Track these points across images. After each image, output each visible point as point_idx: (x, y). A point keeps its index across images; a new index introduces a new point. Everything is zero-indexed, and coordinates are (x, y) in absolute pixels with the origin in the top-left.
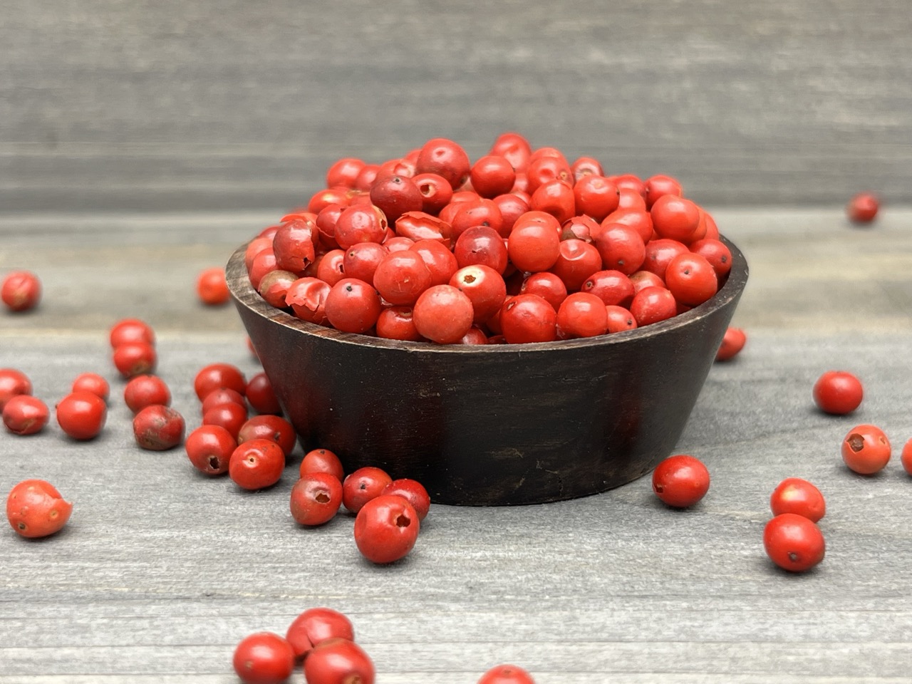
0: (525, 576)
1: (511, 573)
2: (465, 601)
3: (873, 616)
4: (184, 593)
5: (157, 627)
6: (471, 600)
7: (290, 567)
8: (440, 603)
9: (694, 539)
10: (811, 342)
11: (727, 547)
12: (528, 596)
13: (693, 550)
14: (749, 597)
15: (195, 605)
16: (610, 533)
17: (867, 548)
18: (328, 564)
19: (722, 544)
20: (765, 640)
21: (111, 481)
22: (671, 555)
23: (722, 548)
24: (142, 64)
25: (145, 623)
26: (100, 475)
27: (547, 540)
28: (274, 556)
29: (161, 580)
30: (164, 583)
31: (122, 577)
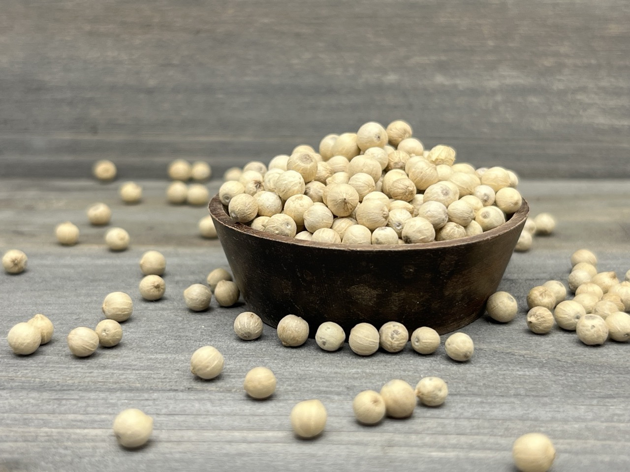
2: (343, 395)
3: (595, 408)
4: (173, 388)
5: (158, 405)
6: (348, 394)
7: (239, 375)
8: (328, 396)
9: (488, 365)
11: (508, 370)
13: (487, 371)
14: (519, 396)
15: (181, 394)
17: (596, 372)
19: (505, 368)
20: (527, 420)
22: (472, 373)
23: (505, 370)
25: (151, 403)
29: (160, 380)
30: (162, 382)
31: (137, 379)
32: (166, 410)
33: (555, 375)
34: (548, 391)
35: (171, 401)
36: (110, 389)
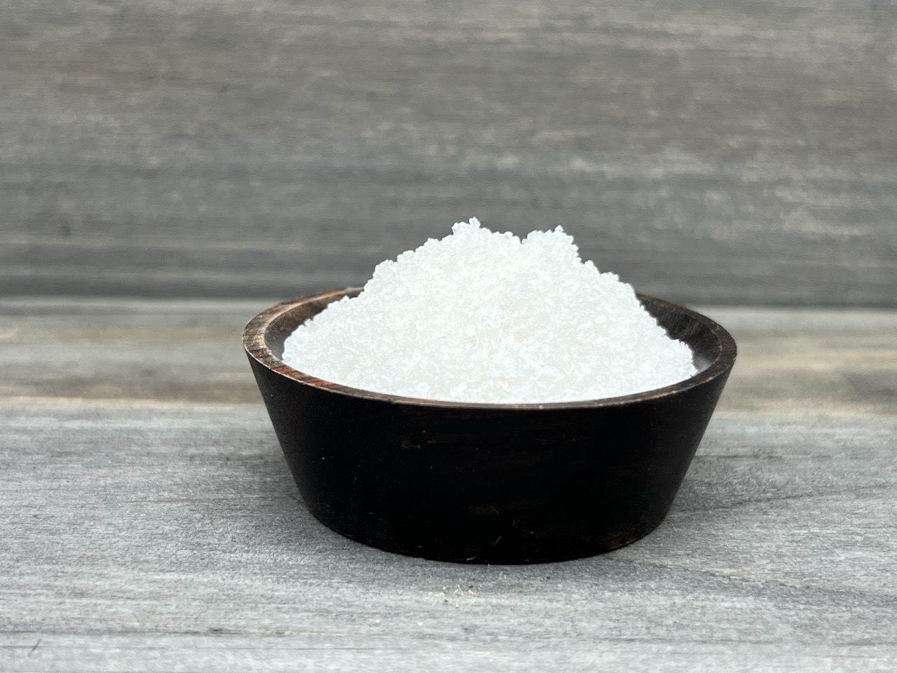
0: (517, 620)
1: (504, 618)
2: (460, 640)
3: (848, 662)
4: (192, 629)
5: (168, 657)
6: (467, 640)
7: (294, 608)
8: (436, 642)
9: (677, 592)
11: (709, 599)
12: (521, 638)
13: (676, 601)
14: (730, 643)
15: (203, 638)
17: (841, 602)
18: (330, 606)
19: (703, 596)
21: (121, 530)
22: (654, 605)
23: (703, 600)
24: (154, 161)
25: (156, 654)
26: (110, 524)
27: (537, 590)
28: (278, 598)
29: (170, 616)
30: (174, 619)
31: (133, 614)
32: (182, 666)
33: (780, 608)
34: (772, 634)
35: (191, 652)
36: (92, 630)
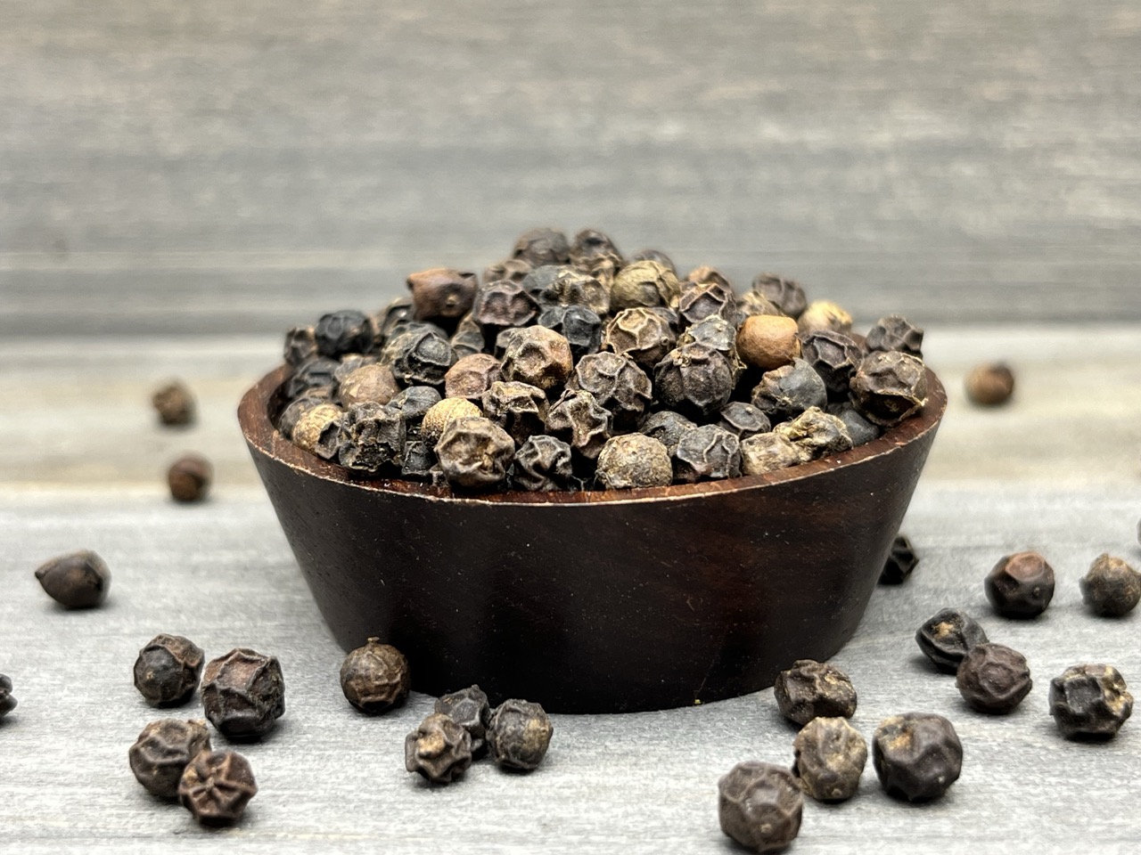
0: (623, 809)
1: (604, 805)
2: (534, 843)
7: (297, 796)
10: (1052, 497)
16: (749, 750)
18: (351, 792)
21: (73, 679)
26: (59, 670)
27: (660, 760)
28: (277, 780)
31: (63, 808)
